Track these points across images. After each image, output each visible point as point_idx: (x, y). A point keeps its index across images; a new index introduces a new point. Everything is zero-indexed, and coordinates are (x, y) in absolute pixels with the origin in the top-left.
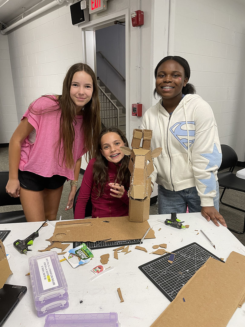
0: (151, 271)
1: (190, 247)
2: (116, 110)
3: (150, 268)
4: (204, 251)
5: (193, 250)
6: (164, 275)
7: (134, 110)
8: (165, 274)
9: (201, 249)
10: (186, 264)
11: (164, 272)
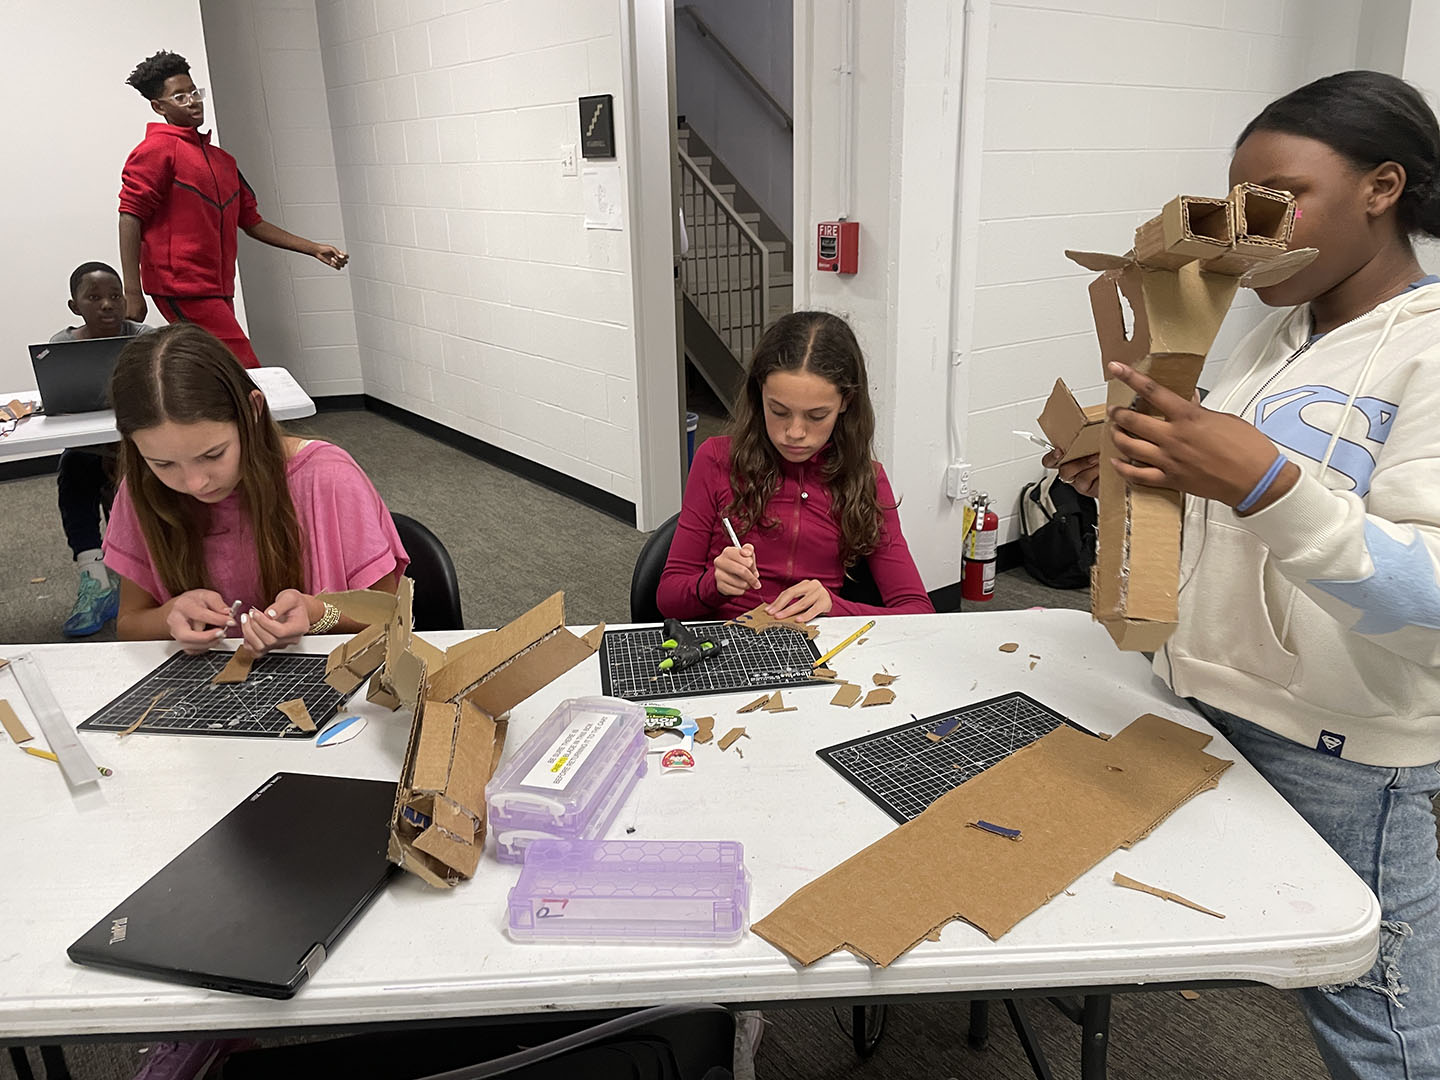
0: (857, 761)
1: (1000, 705)
2: (756, 258)
3: (854, 754)
4: (1046, 716)
5: (1010, 712)
6: (900, 773)
7: (825, 246)
8: (902, 770)
9: (1034, 709)
10: (979, 748)
11: (903, 766)
